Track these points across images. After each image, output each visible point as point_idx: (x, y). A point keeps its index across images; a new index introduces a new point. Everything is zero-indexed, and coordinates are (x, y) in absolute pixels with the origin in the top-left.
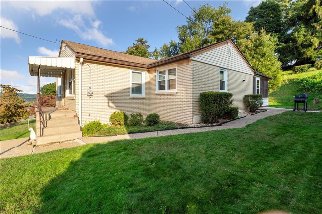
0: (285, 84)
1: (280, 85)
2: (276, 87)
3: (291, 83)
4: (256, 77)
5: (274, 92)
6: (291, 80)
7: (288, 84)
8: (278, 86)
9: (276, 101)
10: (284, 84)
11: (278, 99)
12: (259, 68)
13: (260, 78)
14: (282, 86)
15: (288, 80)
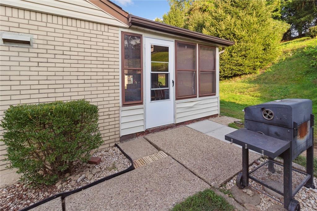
0: (286, 59)
1: (276, 60)
2: (269, 65)
3: (297, 57)
4: (144, 35)
5: (264, 74)
6: (298, 50)
7: (290, 59)
8: (273, 63)
9: (259, 94)
10: (284, 58)
11: (266, 90)
12: (236, 30)
13: (174, 40)
14: (281, 62)
15: (292, 50)
